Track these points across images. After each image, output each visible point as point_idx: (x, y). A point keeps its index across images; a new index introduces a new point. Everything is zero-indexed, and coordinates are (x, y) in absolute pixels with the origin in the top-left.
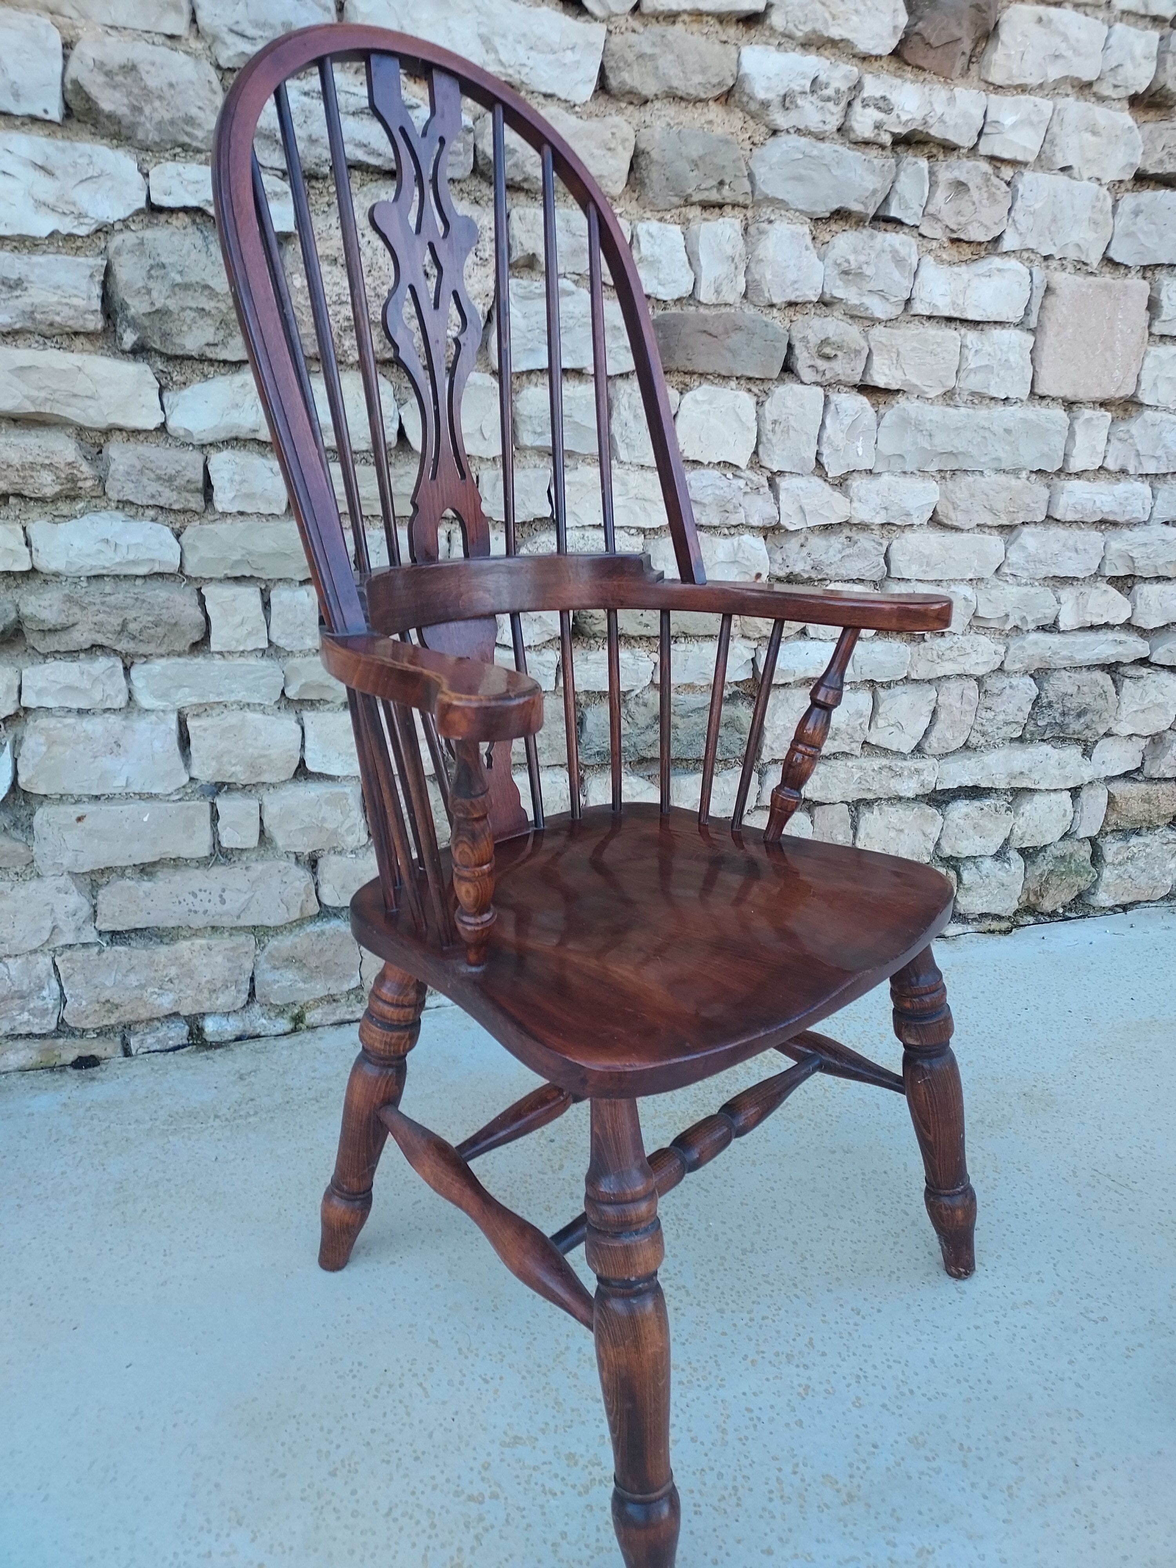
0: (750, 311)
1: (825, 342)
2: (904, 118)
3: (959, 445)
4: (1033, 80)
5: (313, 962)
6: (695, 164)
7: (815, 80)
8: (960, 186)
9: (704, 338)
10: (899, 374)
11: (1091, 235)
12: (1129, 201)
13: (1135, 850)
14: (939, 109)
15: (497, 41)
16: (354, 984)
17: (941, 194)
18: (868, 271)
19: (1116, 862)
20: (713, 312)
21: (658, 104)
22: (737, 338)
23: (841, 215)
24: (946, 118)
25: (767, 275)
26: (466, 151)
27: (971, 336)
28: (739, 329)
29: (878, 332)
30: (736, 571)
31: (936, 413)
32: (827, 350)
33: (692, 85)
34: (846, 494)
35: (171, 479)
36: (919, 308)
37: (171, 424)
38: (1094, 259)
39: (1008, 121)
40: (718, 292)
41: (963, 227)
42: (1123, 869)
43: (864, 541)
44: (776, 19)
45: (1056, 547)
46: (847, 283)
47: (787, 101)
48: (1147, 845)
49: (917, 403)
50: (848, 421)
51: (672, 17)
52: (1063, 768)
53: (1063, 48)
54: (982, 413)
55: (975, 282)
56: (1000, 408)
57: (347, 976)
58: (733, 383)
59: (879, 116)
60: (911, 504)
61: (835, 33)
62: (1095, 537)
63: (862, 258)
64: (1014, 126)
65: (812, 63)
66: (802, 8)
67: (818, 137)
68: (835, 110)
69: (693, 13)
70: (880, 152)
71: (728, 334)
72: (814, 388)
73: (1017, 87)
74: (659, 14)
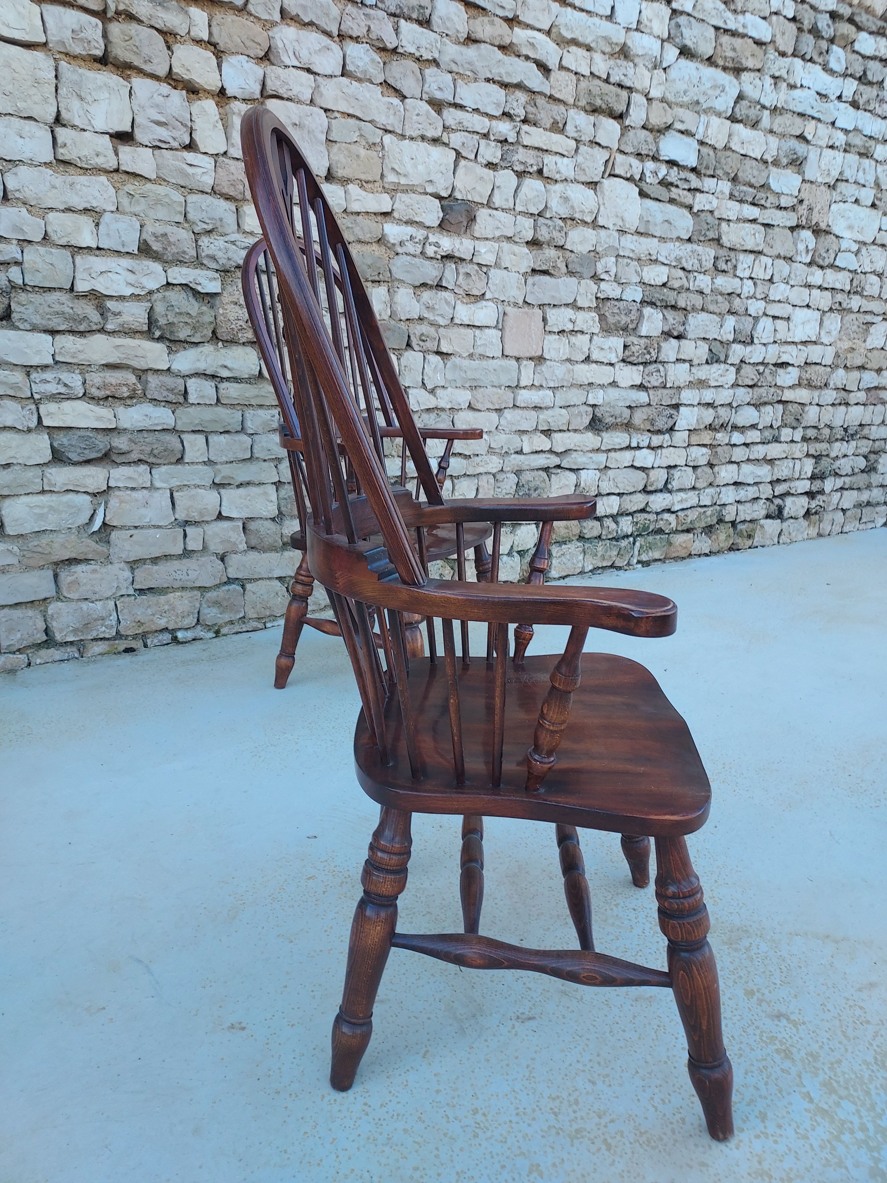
0: (393, 322)
1: (422, 335)
2: (445, 249)
3: (477, 376)
4: (490, 236)
5: (225, 604)
6: (369, 267)
7: (411, 236)
8: (468, 275)
10: (451, 347)
11: (518, 293)
12: (530, 280)
13: (565, 551)
14: (457, 247)
16: (241, 615)
17: (461, 277)
18: (436, 307)
22: (388, 333)
23: (424, 285)
24: (460, 249)
25: (399, 309)
27: (477, 332)
29: (441, 331)
31: (466, 363)
32: (423, 338)
33: (367, 237)
34: (435, 396)
35: (173, 390)
36: (457, 321)
37: (173, 367)
38: (521, 302)
39: (483, 251)
40: (381, 316)
41: (471, 290)
43: (443, 415)
44: (396, 214)
45: (519, 418)
46: (428, 311)
47: (401, 244)
49: (459, 359)
50: (433, 366)
51: (358, 213)
53: (500, 225)
54: (484, 363)
55: (477, 311)
56: (491, 361)
57: (239, 612)
59: (436, 249)
60: (460, 400)
61: (417, 219)
62: (533, 413)
63: (434, 301)
64: (485, 252)
65: (410, 230)
66: (404, 210)
67: (415, 256)
68: (420, 246)
69: (365, 212)
70: (437, 261)
71: (385, 331)
72: (420, 353)
73: (485, 238)
74: (355, 213)
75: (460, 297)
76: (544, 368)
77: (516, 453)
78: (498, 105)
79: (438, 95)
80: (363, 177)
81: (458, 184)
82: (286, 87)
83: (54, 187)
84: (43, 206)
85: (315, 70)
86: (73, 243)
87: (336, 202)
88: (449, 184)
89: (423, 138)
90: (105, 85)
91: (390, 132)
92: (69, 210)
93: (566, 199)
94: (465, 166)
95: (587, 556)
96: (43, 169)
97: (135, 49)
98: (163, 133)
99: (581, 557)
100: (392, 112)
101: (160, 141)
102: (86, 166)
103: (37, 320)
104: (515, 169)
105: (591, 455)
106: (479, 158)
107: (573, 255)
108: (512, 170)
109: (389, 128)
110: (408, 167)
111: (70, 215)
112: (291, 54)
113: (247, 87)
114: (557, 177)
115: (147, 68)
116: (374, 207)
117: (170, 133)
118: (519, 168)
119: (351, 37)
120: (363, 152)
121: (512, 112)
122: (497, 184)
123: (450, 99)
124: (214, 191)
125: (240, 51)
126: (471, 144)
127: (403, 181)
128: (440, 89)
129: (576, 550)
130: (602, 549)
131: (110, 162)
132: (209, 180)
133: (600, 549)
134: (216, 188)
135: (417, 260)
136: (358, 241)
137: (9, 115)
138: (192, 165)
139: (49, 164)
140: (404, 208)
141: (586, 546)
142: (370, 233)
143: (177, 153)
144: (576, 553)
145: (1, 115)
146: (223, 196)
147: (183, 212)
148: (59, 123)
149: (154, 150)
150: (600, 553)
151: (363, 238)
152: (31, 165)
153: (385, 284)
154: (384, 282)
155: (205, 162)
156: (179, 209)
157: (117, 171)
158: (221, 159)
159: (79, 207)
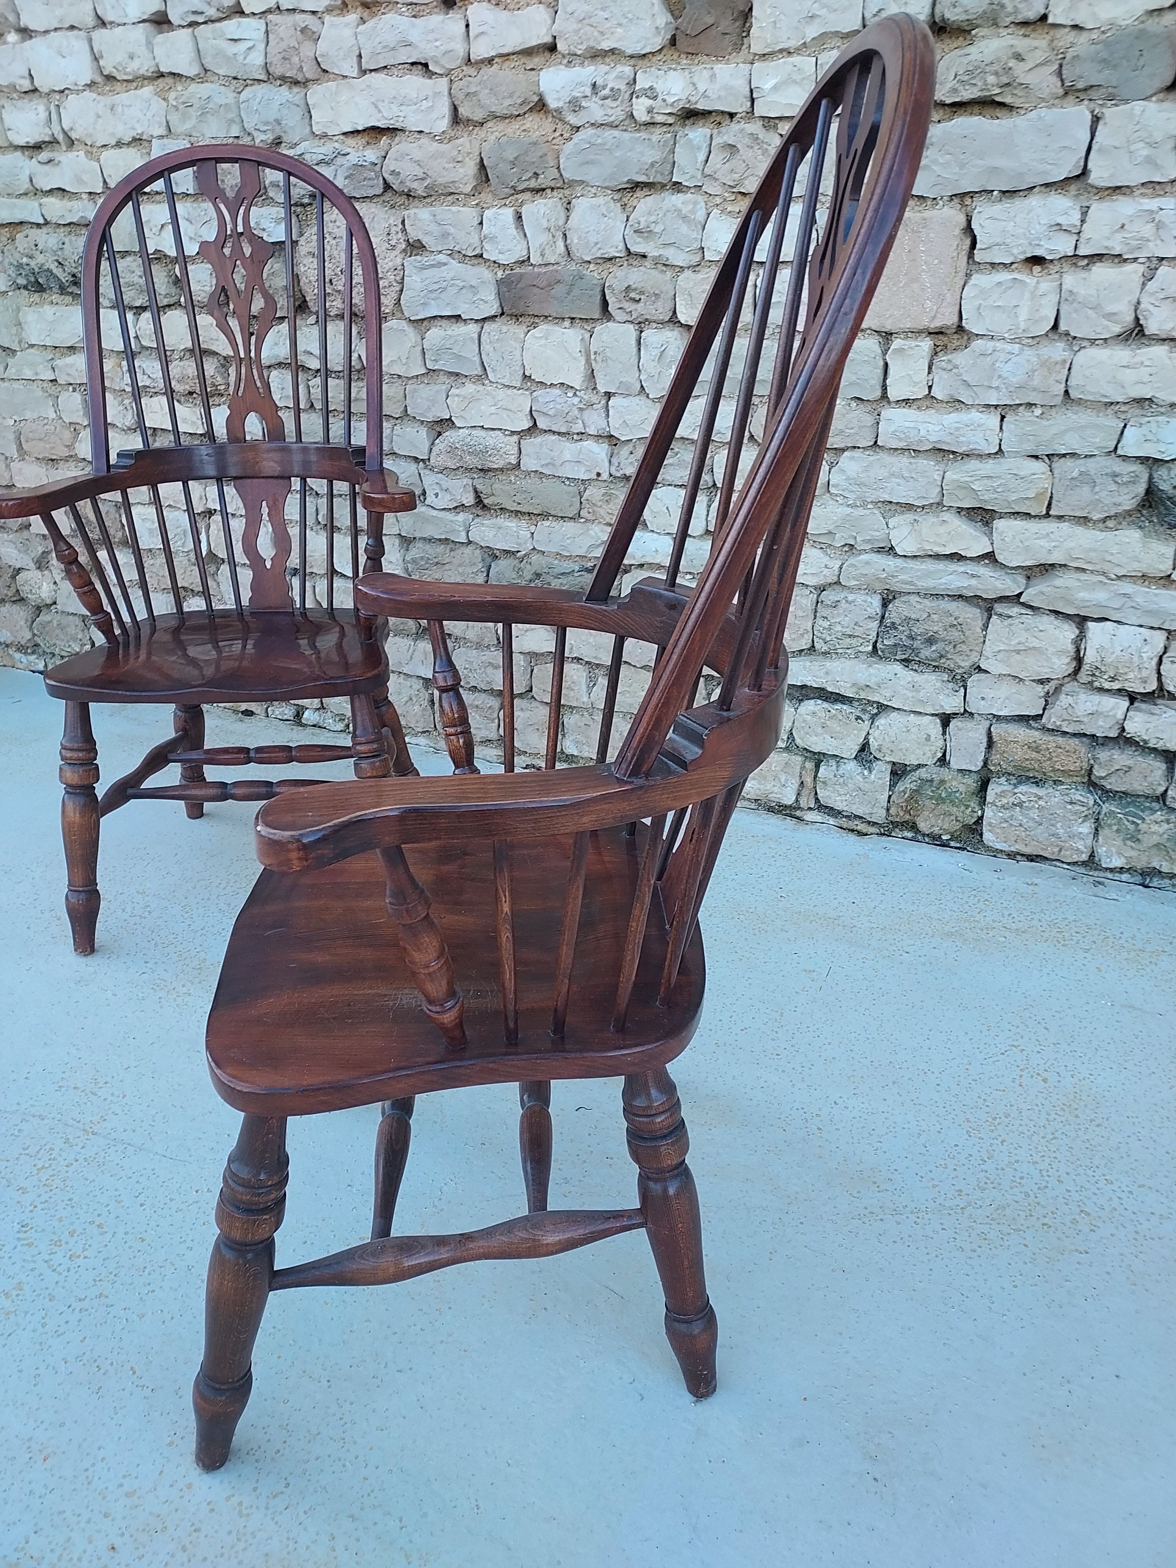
0: (573, 267)
1: (630, 288)
2: (670, 100)
4: (793, 44)
6: (513, 164)
7: (594, 85)
8: (731, 148)
9: (536, 290)
10: (694, 313)
13: (1024, 798)
14: (702, 88)
15: (380, 105)
18: (658, 229)
19: (999, 804)
20: (543, 270)
21: (490, 124)
22: (559, 290)
23: (636, 186)
24: (709, 93)
25: (581, 239)
26: (377, 177)
28: (559, 281)
29: (683, 277)
30: (583, 469)
32: (633, 295)
33: (504, 107)
36: (707, 255)
40: (542, 255)
41: (739, 183)
42: (1007, 814)
44: (562, 45)
45: (882, 473)
46: (646, 239)
47: (575, 105)
48: (1040, 798)
50: (656, 352)
51: (490, 61)
52: (918, 691)
53: (817, 9)
58: (567, 323)
59: (650, 102)
60: (721, 424)
61: (606, 45)
62: (929, 466)
63: (653, 218)
64: (775, 88)
65: (589, 72)
66: (577, 31)
67: (612, 126)
68: (614, 104)
69: (501, 56)
70: (665, 129)
71: (551, 286)
72: (627, 325)
73: (781, 51)
74: (482, 61)
75: (718, 200)
76: (961, 358)
77: (880, 550)
83: (99, 116)
84: (98, 144)
87: (444, 49)
92: (119, 144)
95: (1104, 833)
96: (87, 93)
99: (1086, 828)
102: (126, 77)
105: (1127, 587)
107: (1084, 37)
111: (124, 150)
116: (514, 41)
124: (269, 75)
129: (1069, 807)
130: (1161, 830)
131: (143, 65)
132: (257, 59)
133: (1155, 828)
134: (271, 70)
135: (609, 133)
136: (494, 117)
137: (56, 29)
138: (235, 40)
139: (91, 85)
140: (575, 26)
141: (1106, 808)
142: (511, 96)
143: (217, 25)
144: (1069, 815)
145: (47, 32)
146: (283, 79)
147: (237, 120)
148: (102, 23)
149: (190, 30)
150: (1155, 839)
151: (499, 110)
152: (78, 92)
153: (555, 193)
154: (552, 189)
155: (251, 29)
156: (231, 115)
157: (162, 75)
158: (270, 17)
159: (128, 139)
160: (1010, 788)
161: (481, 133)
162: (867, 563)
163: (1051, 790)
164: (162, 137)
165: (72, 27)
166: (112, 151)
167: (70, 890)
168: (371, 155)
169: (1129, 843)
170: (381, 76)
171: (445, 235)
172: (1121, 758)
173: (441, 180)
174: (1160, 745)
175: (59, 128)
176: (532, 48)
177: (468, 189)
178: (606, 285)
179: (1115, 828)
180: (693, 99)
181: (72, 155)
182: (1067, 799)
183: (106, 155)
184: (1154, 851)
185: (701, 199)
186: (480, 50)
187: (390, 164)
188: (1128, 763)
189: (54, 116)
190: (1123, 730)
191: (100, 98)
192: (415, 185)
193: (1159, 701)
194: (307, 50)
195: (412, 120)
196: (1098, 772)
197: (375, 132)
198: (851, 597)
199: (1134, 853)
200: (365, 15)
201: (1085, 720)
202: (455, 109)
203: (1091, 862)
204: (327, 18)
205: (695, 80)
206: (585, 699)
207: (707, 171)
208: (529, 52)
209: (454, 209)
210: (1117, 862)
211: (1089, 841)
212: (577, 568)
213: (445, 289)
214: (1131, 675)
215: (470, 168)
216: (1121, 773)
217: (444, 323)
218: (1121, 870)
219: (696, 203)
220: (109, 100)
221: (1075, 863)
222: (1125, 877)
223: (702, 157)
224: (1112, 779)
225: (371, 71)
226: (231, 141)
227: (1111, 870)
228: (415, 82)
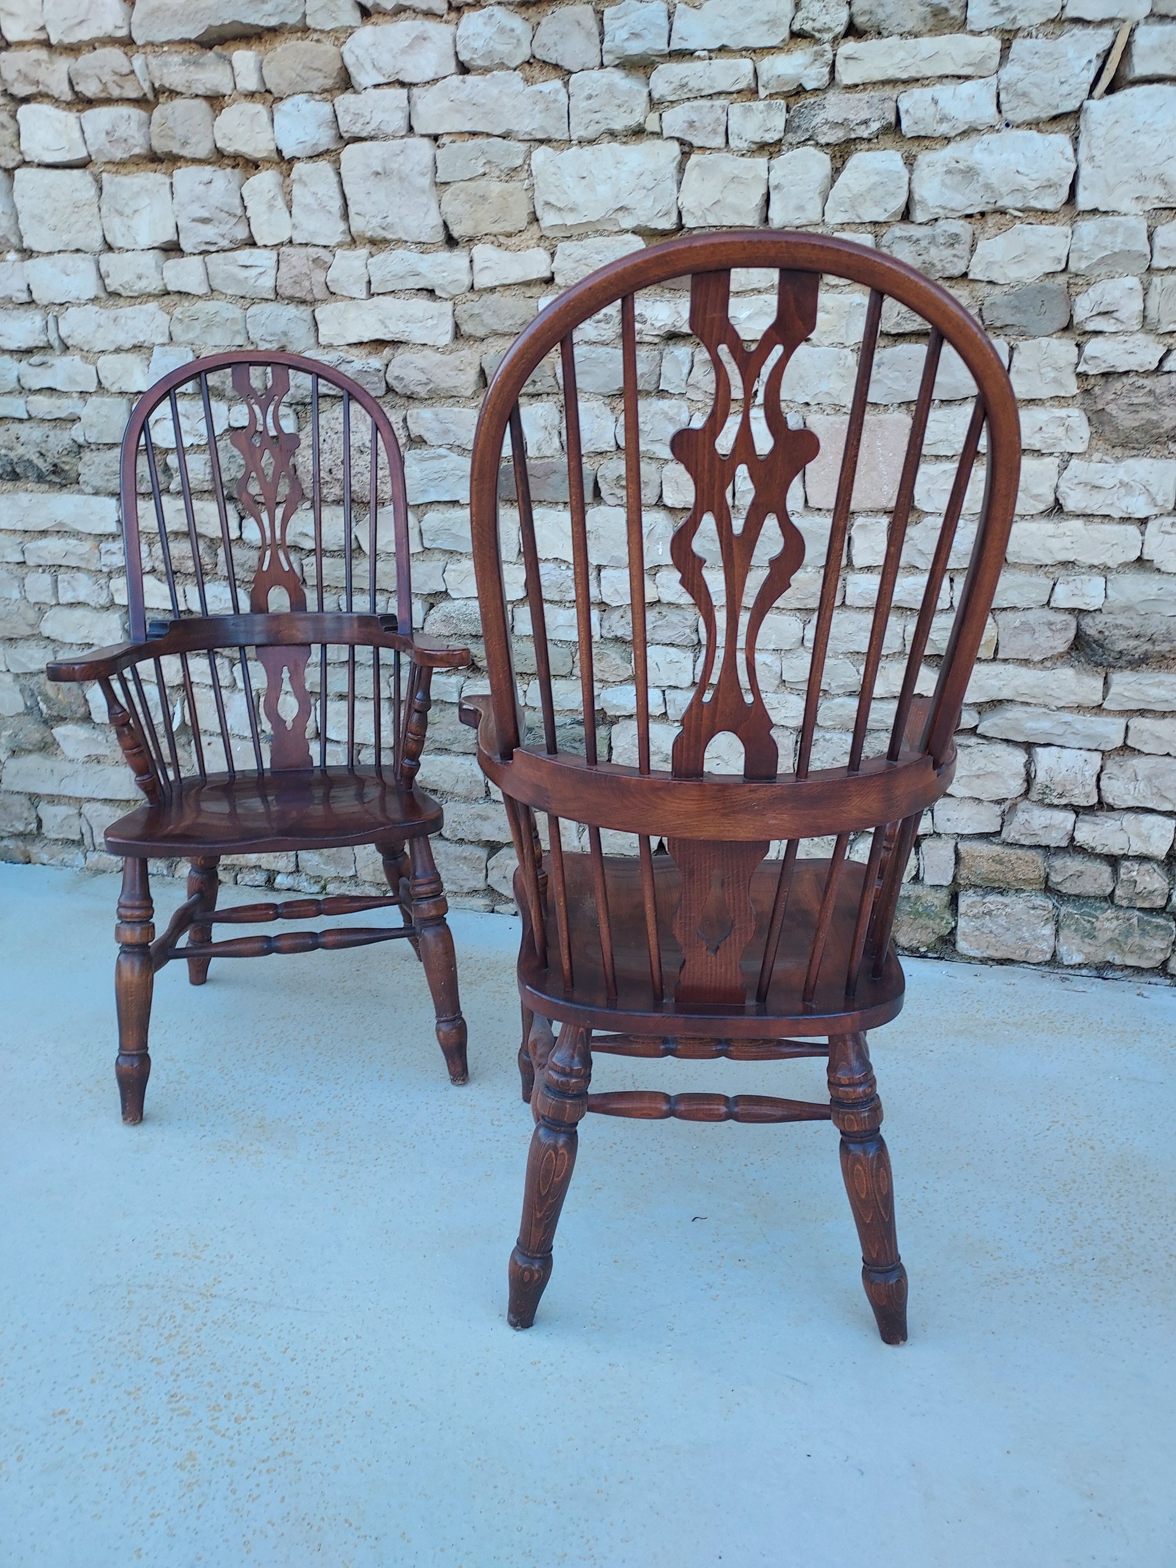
1: (619, 477)
2: (658, 324)
9: (532, 479)
10: (681, 497)
13: (992, 907)
15: (387, 322)
17: (698, 371)
18: (647, 427)
20: (539, 462)
21: (490, 340)
22: (554, 477)
26: (380, 381)
28: (555, 472)
32: (623, 482)
33: (505, 326)
34: (654, 581)
35: (243, 565)
37: (244, 536)
38: (850, 402)
40: (539, 449)
42: (978, 923)
44: (558, 280)
48: (1006, 906)
51: (493, 290)
58: (561, 507)
64: (749, 318)
66: (573, 269)
67: (605, 344)
68: (607, 326)
69: (503, 286)
70: (651, 347)
71: (547, 475)
72: (617, 508)
73: (753, 290)
74: (485, 290)
75: (700, 405)
78: (772, 23)
79: (635, 48)
80: (496, 229)
81: (688, 201)
82: (361, 121)
83: (100, 326)
84: (95, 350)
85: (407, 80)
86: (124, 389)
87: (450, 278)
88: (667, 203)
89: (612, 134)
90: (142, 188)
91: (542, 142)
92: (118, 350)
93: (970, 173)
94: (698, 165)
96: (89, 307)
97: (170, 133)
98: (209, 232)
100: (541, 106)
101: (207, 243)
102: (131, 294)
103: (98, 482)
104: (823, 140)
106: (734, 142)
107: (998, 290)
108: (818, 145)
109: (540, 136)
110: (577, 194)
111: (123, 355)
112: (369, 67)
113: (307, 138)
114: (944, 129)
115: (186, 152)
116: (516, 274)
117: (216, 230)
118: (834, 136)
119: (468, 5)
120: (496, 188)
121: (808, 27)
122: (772, 183)
123: (661, 45)
124: (278, 295)
125: (299, 89)
126: (709, 119)
127: (571, 220)
128: (635, 35)
129: (1032, 912)
130: (1113, 926)
131: (153, 284)
132: (267, 282)
133: (1107, 925)
134: (280, 291)
135: (601, 350)
136: (496, 334)
137: (59, 252)
138: (247, 267)
139: (95, 300)
140: (573, 265)
141: (1064, 910)
142: (512, 317)
143: (230, 254)
144: (1032, 919)
145: (50, 253)
146: (291, 299)
147: (243, 331)
148: (110, 248)
149: (201, 257)
150: (1109, 934)
151: (500, 328)
152: (79, 305)
153: (550, 398)
154: (548, 394)
155: (264, 258)
156: (236, 328)
157: (168, 293)
158: (283, 249)
159: (128, 345)
160: (979, 898)
161: (483, 347)
162: (842, 705)
163: (1014, 898)
164: (164, 345)
165: (78, 251)
166: (110, 356)
167: (120, 1054)
168: (375, 362)
169: (1087, 940)
170: (389, 298)
171: (447, 432)
172: (1074, 864)
173: (443, 385)
174: (1105, 851)
175: (56, 335)
176: (531, 281)
177: (469, 393)
178: (599, 474)
179: (1073, 927)
180: (678, 324)
181: (66, 359)
182: (1030, 905)
183: (103, 360)
184: (1108, 945)
185: (684, 404)
186: (483, 280)
187: (394, 370)
188: (1080, 868)
189: (52, 325)
190: (1072, 839)
191: (102, 310)
192: (418, 389)
193: (1099, 813)
194: (318, 276)
195: (417, 335)
196: (1055, 878)
197: (379, 344)
198: (828, 736)
199: (1091, 949)
200: (374, 249)
201: (1040, 832)
202: (457, 326)
203: (1054, 961)
204: (339, 252)
205: (679, 309)
206: (576, 843)
207: (690, 381)
208: (528, 284)
209: (456, 409)
210: (1077, 959)
211: (1052, 942)
212: (569, 721)
213: (445, 478)
214: (1076, 791)
215: (472, 375)
216: (1074, 878)
217: (441, 507)
218: (1080, 966)
219: (680, 407)
220: (113, 313)
221: (1039, 964)
222: (1084, 972)
223: (686, 370)
224: (1067, 884)
225: (379, 294)
226: (234, 349)
227: (1072, 967)
228: (422, 304)
